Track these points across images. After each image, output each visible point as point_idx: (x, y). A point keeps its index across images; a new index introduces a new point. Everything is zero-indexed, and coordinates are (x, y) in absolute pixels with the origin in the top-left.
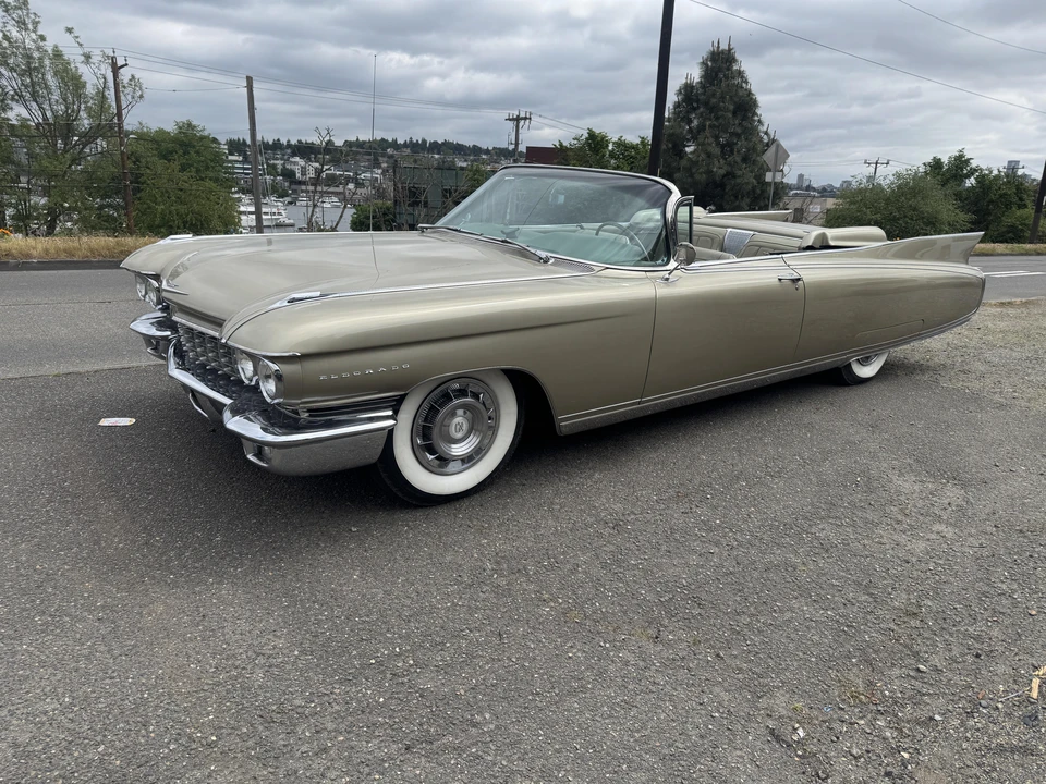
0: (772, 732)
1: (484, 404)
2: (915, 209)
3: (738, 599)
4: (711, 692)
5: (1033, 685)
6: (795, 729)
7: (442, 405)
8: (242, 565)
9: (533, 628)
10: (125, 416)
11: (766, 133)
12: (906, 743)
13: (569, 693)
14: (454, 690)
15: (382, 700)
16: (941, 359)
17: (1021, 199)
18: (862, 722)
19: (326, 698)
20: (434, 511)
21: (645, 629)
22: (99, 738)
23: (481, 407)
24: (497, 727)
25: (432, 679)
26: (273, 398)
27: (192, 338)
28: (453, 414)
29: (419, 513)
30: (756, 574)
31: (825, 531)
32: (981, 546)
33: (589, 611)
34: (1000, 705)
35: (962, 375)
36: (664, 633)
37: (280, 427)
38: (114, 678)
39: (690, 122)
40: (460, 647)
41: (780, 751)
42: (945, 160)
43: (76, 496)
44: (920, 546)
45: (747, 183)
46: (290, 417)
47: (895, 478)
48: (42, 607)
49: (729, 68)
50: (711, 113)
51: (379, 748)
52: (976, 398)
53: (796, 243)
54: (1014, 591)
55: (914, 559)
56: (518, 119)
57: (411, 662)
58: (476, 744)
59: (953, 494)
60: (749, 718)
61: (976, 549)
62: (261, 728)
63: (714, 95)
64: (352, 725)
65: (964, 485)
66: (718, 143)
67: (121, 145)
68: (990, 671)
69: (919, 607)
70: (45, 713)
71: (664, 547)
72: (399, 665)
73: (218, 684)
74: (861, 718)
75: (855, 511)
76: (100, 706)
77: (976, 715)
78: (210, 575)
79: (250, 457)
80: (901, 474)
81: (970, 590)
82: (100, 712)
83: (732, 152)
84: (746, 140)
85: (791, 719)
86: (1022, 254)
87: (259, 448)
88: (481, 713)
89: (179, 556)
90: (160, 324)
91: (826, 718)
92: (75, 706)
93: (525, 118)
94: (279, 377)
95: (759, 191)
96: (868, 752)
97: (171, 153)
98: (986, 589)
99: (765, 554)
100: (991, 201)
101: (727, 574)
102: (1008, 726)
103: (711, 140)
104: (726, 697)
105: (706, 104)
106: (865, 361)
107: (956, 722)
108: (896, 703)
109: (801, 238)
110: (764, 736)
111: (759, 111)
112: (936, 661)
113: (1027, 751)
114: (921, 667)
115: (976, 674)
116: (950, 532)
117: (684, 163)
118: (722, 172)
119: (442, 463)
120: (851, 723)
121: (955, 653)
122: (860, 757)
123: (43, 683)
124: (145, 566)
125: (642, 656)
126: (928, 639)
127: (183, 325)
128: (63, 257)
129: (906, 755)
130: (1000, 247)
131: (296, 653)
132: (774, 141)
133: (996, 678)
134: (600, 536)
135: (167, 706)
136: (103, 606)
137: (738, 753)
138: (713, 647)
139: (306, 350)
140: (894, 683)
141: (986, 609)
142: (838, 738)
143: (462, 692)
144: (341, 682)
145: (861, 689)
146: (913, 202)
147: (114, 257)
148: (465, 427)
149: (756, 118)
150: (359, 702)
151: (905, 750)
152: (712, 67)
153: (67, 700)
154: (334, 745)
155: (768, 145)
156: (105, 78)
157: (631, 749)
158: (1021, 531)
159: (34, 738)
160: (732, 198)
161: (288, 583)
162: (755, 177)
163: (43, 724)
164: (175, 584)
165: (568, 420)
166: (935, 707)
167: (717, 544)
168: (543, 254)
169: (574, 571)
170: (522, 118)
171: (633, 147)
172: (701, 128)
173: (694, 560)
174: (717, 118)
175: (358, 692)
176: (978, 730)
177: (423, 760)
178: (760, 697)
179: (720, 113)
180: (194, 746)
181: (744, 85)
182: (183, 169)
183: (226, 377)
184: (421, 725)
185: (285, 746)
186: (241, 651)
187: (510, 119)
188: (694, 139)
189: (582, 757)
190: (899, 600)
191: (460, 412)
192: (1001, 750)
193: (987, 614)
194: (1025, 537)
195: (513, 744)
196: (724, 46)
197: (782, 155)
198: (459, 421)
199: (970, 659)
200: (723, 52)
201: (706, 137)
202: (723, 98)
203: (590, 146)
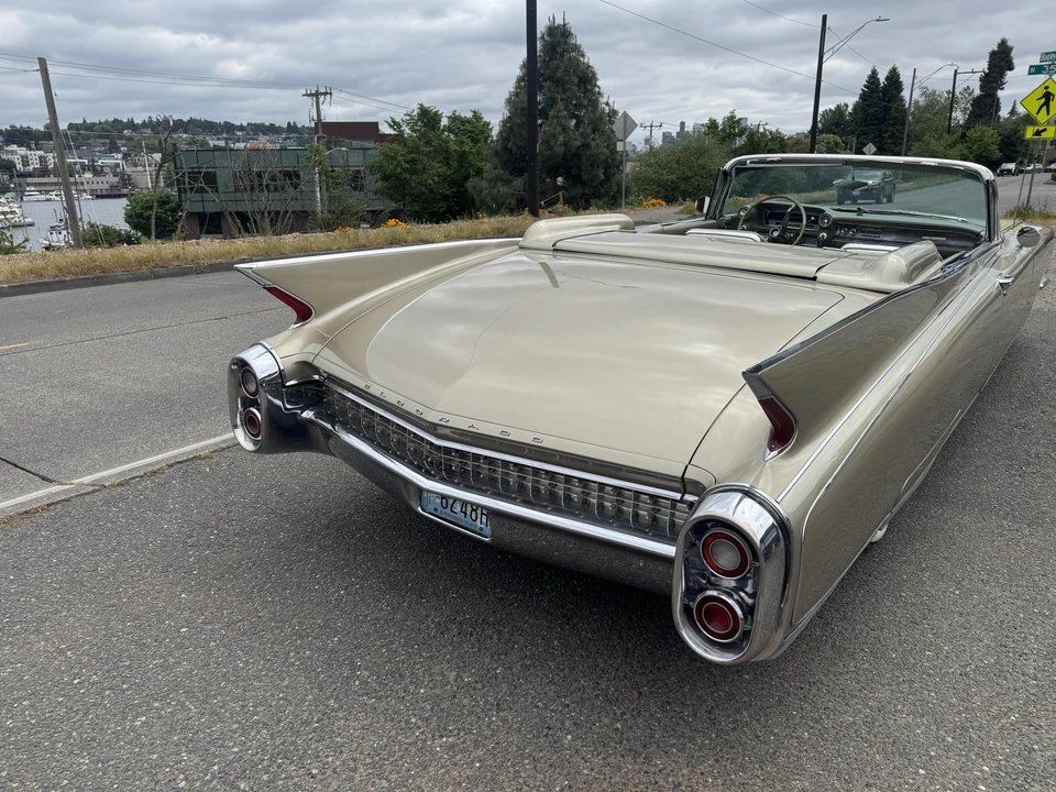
2: (703, 168)
11: (607, 104)
42: (720, 121)
45: (601, 153)
49: (567, 42)
50: (557, 86)
56: (317, 95)
66: (571, 116)
83: (583, 123)
84: (593, 111)
93: (326, 93)
103: (565, 113)
111: (598, 83)
118: (578, 143)
132: (614, 112)
146: (701, 162)
149: (597, 90)
152: (551, 42)
155: (612, 115)
162: (607, 147)
170: (322, 94)
171: (468, 121)
172: (551, 103)
174: (564, 91)
179: (567, 86)
181: (581, 59)
187: (308, 95)
196: (559, 21)
197: (629, 125)
200: (558, 26)
201: (559, 111)
202: (567, 72)
203: (422, 122)
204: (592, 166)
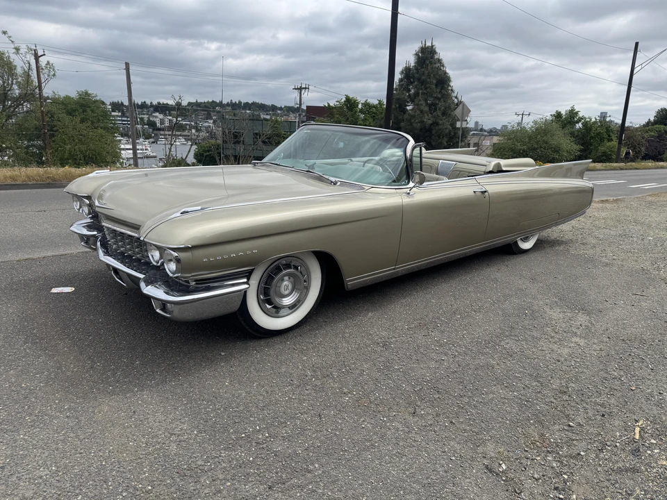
0: (487, 467)
1: (301, 273)
2: (546, 143)
3: (461, 387)
4: (449, 445)
5: (636, 431)
6: (500, 465)
7: (276, 274)
8: (154, 378)
9: (340, 410)
10: (67, 286)
11: (456, 97)
12: (565, 469)
13: (364, 449)
14: (295, 452)
15: (251, 459)
16: (569, 236)
17: (609, 136)
18: (539, 458)
19: (217, 459)
20: (271, 341)
21: (406, 408)
22: (77, 491)
23: (299, 274)
24: (323, 472)
25: (281, 444)
26: (173, 273)
27: (115, 236)
28: (283, 280)
29: (263, 342)
30: (470, 372)
31: (509, 344)
32: (601, 350)
33: (372, 398)
34: (618, 444)
35: (582, 246)
36: (418, 410)
37: (178, 291)
38: (81, 453)
39: (409, 90)
40: (296, 424)
41: (493, 478)
42: (563, 113)
43: (42, 339)
44: (566, 351)
45: (446, 128)
46: (184, 285)
47: (548, 310)
48: (30, 410)
49: (432, 57)
50: (422, 85)
51: (253, 489)
52: (591, 260)
53: (483, 169)
54: (622, 376)
55: (563, 359)
56: (301, 89)
57: (267, 435)
58: (312, 482)
59: (582, 319)
60: (472, 459)
61: (598, 352)
62: (178, 480)
63: (423, 74)
64: (234, 475)
65: (589, 314)
66: (427, 104)
67: (42, 107)
68: (611, 424)
69: (567, 388)
70: (41, 477)
71: (414, 357)
72: (260, 437)
73: (149, 454)
74: (538, 456)
75: (526, 331)
76: (76, 471)
77: (604, 451)
78: (135, 386)
79: (158, 311)
80: (551, 308)
81: (596, 376)
82: (76, 475)
83: (436, 109)
84: (444, 101)
85: (497, 458)
86: (612, 170)
87: (164, 305)
88: (313, 464)
89: (114, 375)
90: (89, 227)
91: (518, 457)
92: (59, 472)
93: (305, 88)
94: (178, 260)
95: (452, 134)
96: (544, 476)
97: (75, 111)
98: (605, 375)
99: (474, 359)
100: (592, 138)
101: (453, 373)
102: (623, 456)
103: (423, 102)
104: (458, 447)
105: (419, 80)
106: (525, 239)
107: (593, 456)
108: (558, 446)
109: (486, 166)
110: (482, 469)
111: (451, 84)
112: (579, 420)
113: (634, 470)
114: (571, 424)
115: (603, 426)
116: (582, 342)
117: (406, 116)
118: (430, 122)
119: (276, 311)
120: (532, 459)
121: (590, 414)
122: (539, 479)
123: (37, 459)
124: (93, 382)
125: (406, 424)
126: (573, 407)
127: (108, 228)
128: (9, 182)
129: (566, 477)
130: (599, 165)
131: (196, 432)
132: (461, 102)
133: (614, 429)
134: (375, 352)
135: (118, 469)
136: (69, 409)
137: (468, 480)
138: (448, 418)
139: (194, 243)
140: (555, 434)
141: (606, 388)
142: (525, 469)
143: (300, 452)
144: (225, 449)
145: (537, 439)
146: (545, 138)
147: (43, 181)
148: (290, 287)
149: (450, 88)
150: (237, 460)
151: (565, 474)
152: (422, 57)
153: (54, 468)
154: (224, 488)
155: (457, 105)
156: (29, 64)
157: (404, 481)
158: (623, 340)
159: (35, 493)
160: (437, 138)
161: (185, 389)
162: (451, 125)
163: (40, 484)
164: (113, 393)
165: (351, 281)
166: (581, 447)
167: (446, 354)
168: (333, 179)
169: (361, 374)
170: (303, 88)
171: (375, 107)
172: (416, 94)
173: (433, 365)
174: (426, 88)
175: (236, 455)
176: (606, 459)
177: (280, 494)
178: (478, 446)
179: (428, 85)
180: (138, 493)
181: (442, 68)
182: (82, 121)
183: (139, 260)
184: (277, 473)
185: (194, 490)
186: (160, 433)
187: (295, 89)
188: (412, 101)
189: (376, 488)
190: (556, 384)
191: (286, 278)
192: (620, 471)
193: (607, 390)
194: (626, 343)
195: (334, 482)
196: (429, 44)
197: (466, 111)
198: (286, 284)
199: (599, 418)
200: (428, 47)
201: (420, 100)
202: (429, 76)
203: (347, 106)
204: (439, 137)
